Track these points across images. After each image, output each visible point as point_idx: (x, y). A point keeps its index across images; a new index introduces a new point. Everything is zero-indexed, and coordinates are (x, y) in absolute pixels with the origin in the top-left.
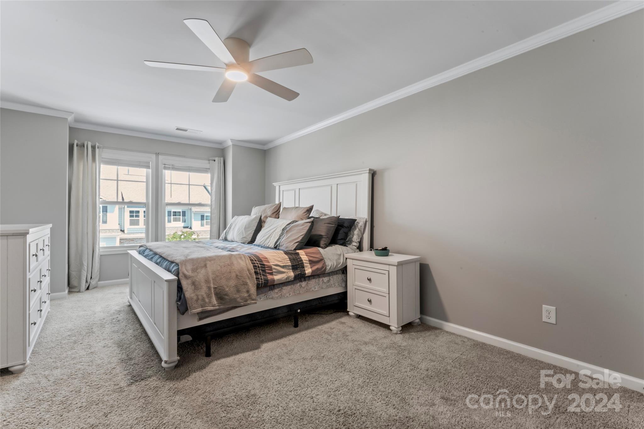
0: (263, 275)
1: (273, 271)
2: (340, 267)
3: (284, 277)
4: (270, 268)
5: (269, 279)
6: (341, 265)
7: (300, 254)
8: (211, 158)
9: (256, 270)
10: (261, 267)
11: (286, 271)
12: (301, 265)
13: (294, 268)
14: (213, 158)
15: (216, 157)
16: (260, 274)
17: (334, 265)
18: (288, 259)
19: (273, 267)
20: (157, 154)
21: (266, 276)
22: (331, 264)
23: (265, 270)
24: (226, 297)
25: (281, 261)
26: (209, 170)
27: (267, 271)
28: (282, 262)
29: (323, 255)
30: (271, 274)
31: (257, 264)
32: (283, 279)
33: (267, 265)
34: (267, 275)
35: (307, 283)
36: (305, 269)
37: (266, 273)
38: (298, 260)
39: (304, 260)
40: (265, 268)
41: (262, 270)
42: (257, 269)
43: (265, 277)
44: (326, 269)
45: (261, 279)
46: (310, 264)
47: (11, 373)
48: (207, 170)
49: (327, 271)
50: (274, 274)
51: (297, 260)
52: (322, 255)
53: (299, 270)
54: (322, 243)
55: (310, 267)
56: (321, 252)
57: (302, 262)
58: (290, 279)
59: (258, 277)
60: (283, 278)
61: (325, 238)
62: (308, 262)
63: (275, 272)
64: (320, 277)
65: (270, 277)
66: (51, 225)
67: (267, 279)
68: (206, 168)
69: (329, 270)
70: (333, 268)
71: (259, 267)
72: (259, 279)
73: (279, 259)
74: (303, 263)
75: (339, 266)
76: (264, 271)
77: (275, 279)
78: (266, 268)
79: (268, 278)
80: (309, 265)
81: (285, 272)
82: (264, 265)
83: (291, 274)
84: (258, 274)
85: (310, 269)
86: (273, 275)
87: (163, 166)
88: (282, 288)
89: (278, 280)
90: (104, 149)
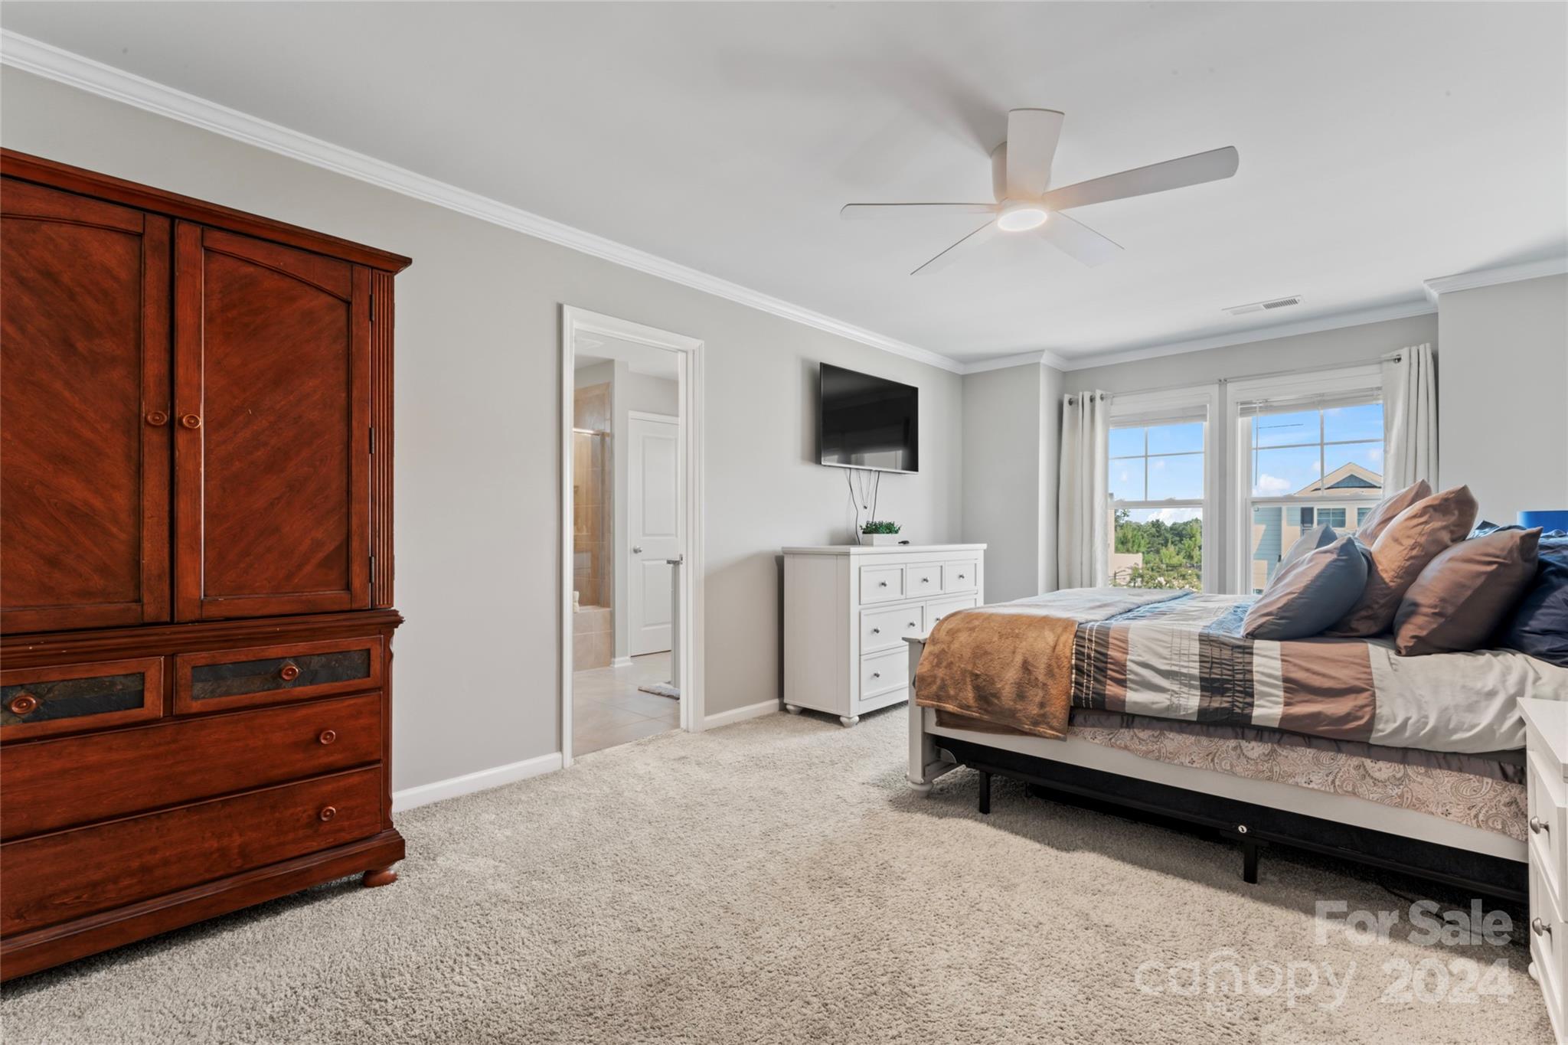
0: (1095, 679)
1: (1128, 676)
2: (1462, 741)
3: (1157, 703)
4: (1122, 667)
5: (1107, 692)
6: (1470, 737)
7: (1255, 651)
8: (1385, 356)
9: (1079, 663)
10: (1096, 659)
11: (1176, 688)
12: (1239, 685)
13: (1209, 686)
14: (1395, 354)
15: (1402, 347)
16: (1089, 676)
17: (1426, 724)
18: (1197, 658)
19: (1130, 666)
20: (1223, 382)
21: (1104, 684)
22: (1407, 719)
23: (1106, 668)
24: (996, 701)
25: (1165, 658)
26: (1380, 392)
27: (1109, 672)
28: (1171, 659)
29: (1374, 676)
30: (1122, 683)
31: (1090, 649)
32: (1155, 706)
33: (1112, 658)
34: (1109, 682)
35: (1273, 751)
36: (1256, 703)
37: (1105, 677)
38: (1236, 668)
39: (1257, 672)
40: (1106, 663)
41: (1095, 666)
42: (1083, 661)
43: (1098, 686)
44: (1369, 727)
45: (1088, 688)
46: (1287, 690)
47: (841, 724)
48: (1375, 393)
49: (1375, 738)
50: (1129, 684)
51: (1233, 666)
52: (1370, 674)
53: (1230, 699)
54: (1407, 634)
55: (1281, 700)
56: (1373, 665)
57: (1248, 677)
58: (1182, 713)
59: (1080, 679)
60: (1153, 703)
61: (1425, 615)
62: (1280, 683)
63: (1132, 681)
64: (1339, 751)
65: (1112, 689)
66: (984, 546)
67: (1102, 692)
68: (1372, 389)
69: (1384, 736)
70: (1415, 734)
71: (1089, 657)
72: (1081, 685)
73: (1165, 652)
74: (1252, 681)
75: (1456, 737)
76: (1102, 671)
77: (1127, 700)
78: (1109, 666)
79: (1105, 690)
80: (1281, 693)
81: (1168, 690)
82: (1105, 655)
83: (1191, 701)
84: (1083, 673)
85: (1282, 706)
86: (1126, 687)
87: (1239, 407)
88: (1162, 734)
89: (1136, 703)
90: (1115, 399)
